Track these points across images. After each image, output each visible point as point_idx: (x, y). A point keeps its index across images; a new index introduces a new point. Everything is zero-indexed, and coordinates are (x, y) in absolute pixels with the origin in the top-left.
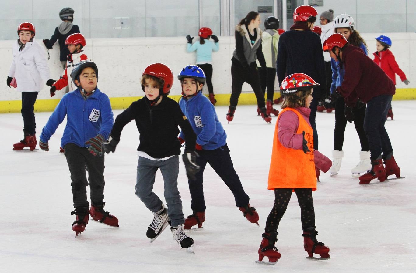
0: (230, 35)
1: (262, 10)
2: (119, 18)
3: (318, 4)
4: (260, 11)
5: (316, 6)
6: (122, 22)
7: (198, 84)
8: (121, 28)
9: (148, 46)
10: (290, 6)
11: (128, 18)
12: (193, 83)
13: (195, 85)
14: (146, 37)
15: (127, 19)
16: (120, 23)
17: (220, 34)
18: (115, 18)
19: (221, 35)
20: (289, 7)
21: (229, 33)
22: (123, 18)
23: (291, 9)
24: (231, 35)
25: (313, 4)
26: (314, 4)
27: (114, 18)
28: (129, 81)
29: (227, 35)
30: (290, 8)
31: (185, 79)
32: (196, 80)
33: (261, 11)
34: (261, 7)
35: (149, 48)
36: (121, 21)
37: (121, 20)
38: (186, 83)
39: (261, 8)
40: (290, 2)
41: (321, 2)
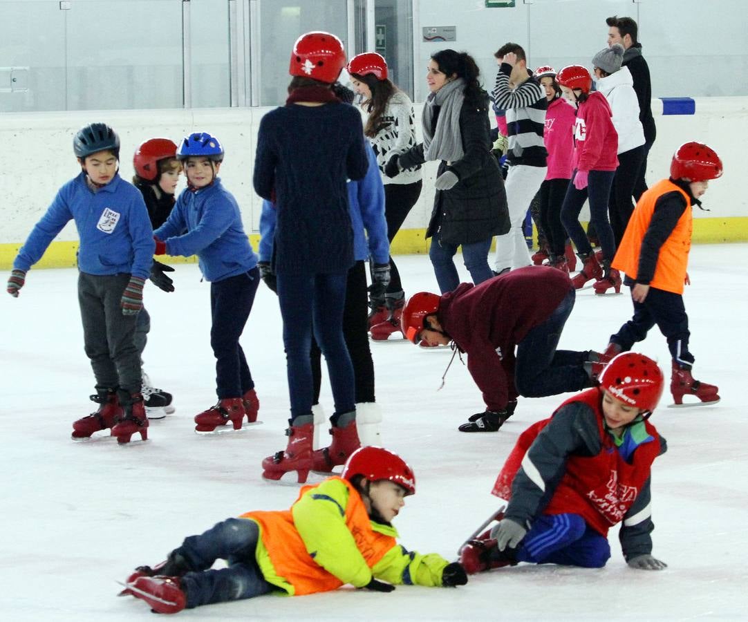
0: (251, 105)
2: (8, 69)
3: (443, 37)
5: (438, 41)
6: (13, 78)
7: (214, 164)
8: (12, 91)
10: (383, 41)
11: (27, 68)
12: (206, 165)
13: (209, 168)
14: (66, 110)
15: (25, 70)
16: (9, 81)
17: (229, 105)
19: (231, 106)
20: (380, 43)
21: (248, 100)
22: (16, 68)
23: (385, 48)
24: (253, 105)
25: (432, 37)
26: (435, 36)
28: (30, 209)
29: (245, 106)
30: (383, 45)
31: (192, 159)
32: (210, 160)
36: (11, 77)
37: (12, 72)
38: (193, 166)
40: (383, 33)
41: (451, 31)
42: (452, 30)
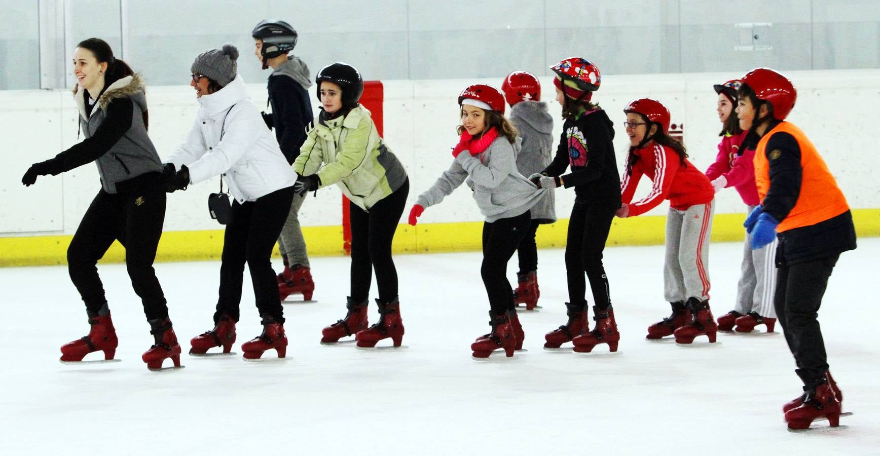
2: (749, 25)
8: (754, 49)
9: (816, 92)
11: (770, 24)
15: (768, 27)
16: (750, 38)
18: (741, 25)
22: (757, 24)
27: (736, 25)
35: (818, 95)
36: (752, 33)
37: (753, 29)
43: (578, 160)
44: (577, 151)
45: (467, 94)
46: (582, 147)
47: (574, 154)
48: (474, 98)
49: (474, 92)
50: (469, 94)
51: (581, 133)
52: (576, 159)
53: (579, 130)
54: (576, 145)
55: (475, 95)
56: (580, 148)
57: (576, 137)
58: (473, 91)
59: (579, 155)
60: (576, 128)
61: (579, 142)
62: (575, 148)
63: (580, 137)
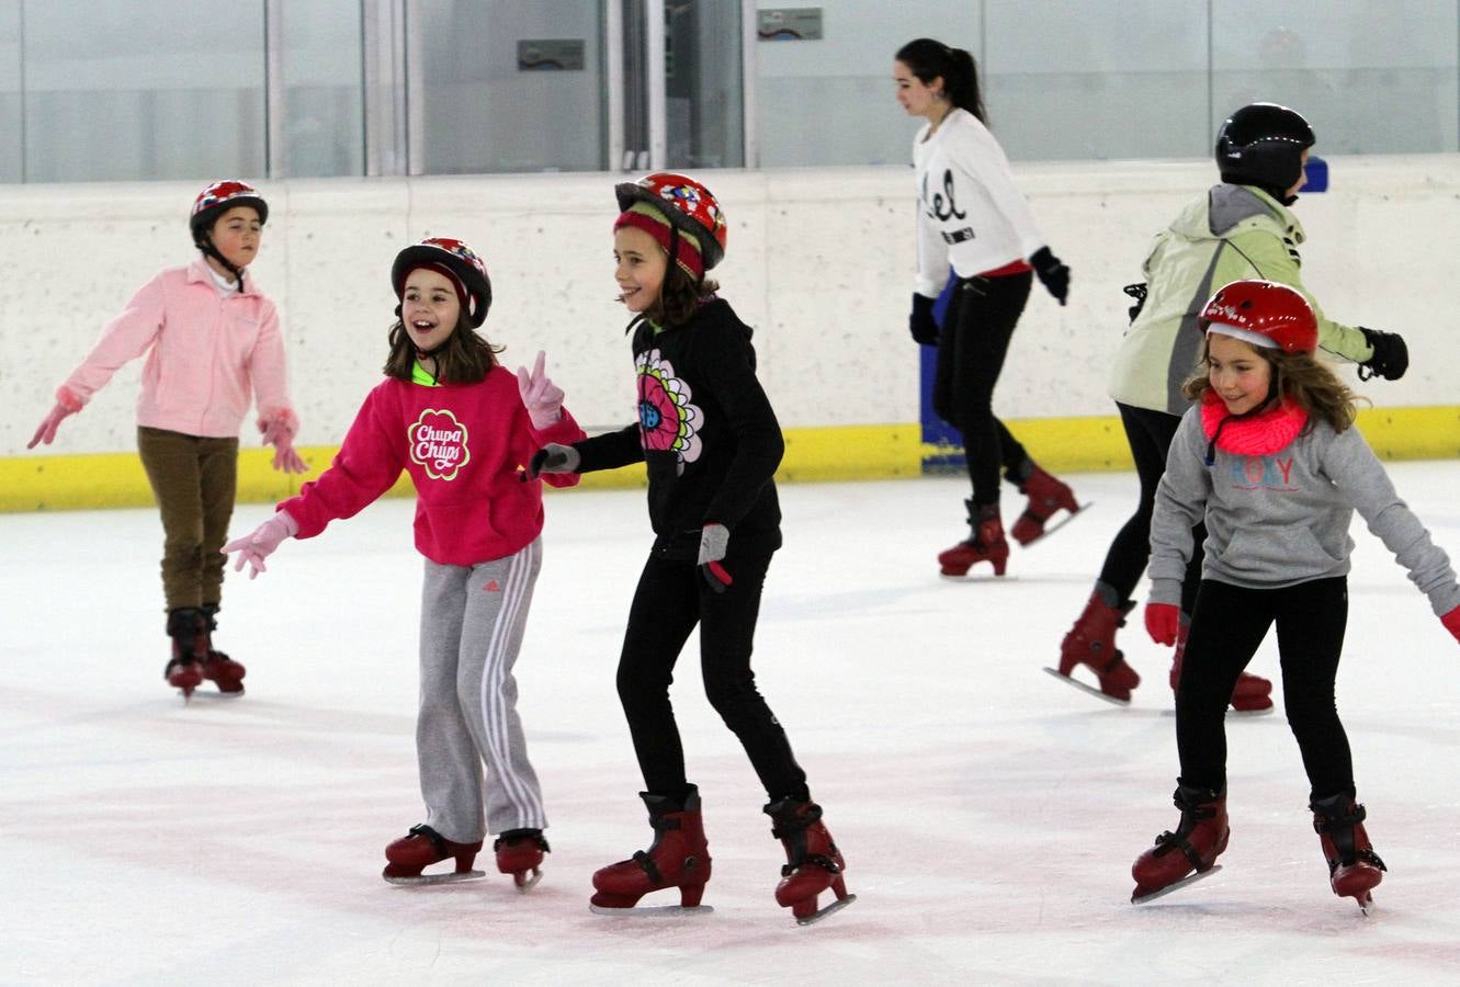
0: (408, 173)
1: (536, 56)
3: (794, 29)
4: (525, 59)
5: (787, 39)
9: (33, 227)
14: (24, 181)
17: (361, 171)
19: (365, 174)
21: (402, 162)
24: (413, 171)
25: (773, 30)
26: (780, 28)
29: (395, 173)
33: (531, 61)
34: (533, 44)
35: (37, 232)
39: (535, 51)
41: (810, 17)
42: (814, 16)
43: (655, 435)
44: (656, 408)
45: (1215, 312)
46: (667, 400)
47: (650, 419)
48: (1235, 323)
49: (1233, 309)
50: (1221, 313)
51: (667, 364)
52: (651, 430)
53: (662, 358)
54: (654, 396)
55: (1235, 317)
56: (663, 401)
57: (656, 374)
58: (1231, 305)
59: (660, 422)
60: (656, 353)
61: (663, 386)
62: (650, 403)
63: (664, 374)
